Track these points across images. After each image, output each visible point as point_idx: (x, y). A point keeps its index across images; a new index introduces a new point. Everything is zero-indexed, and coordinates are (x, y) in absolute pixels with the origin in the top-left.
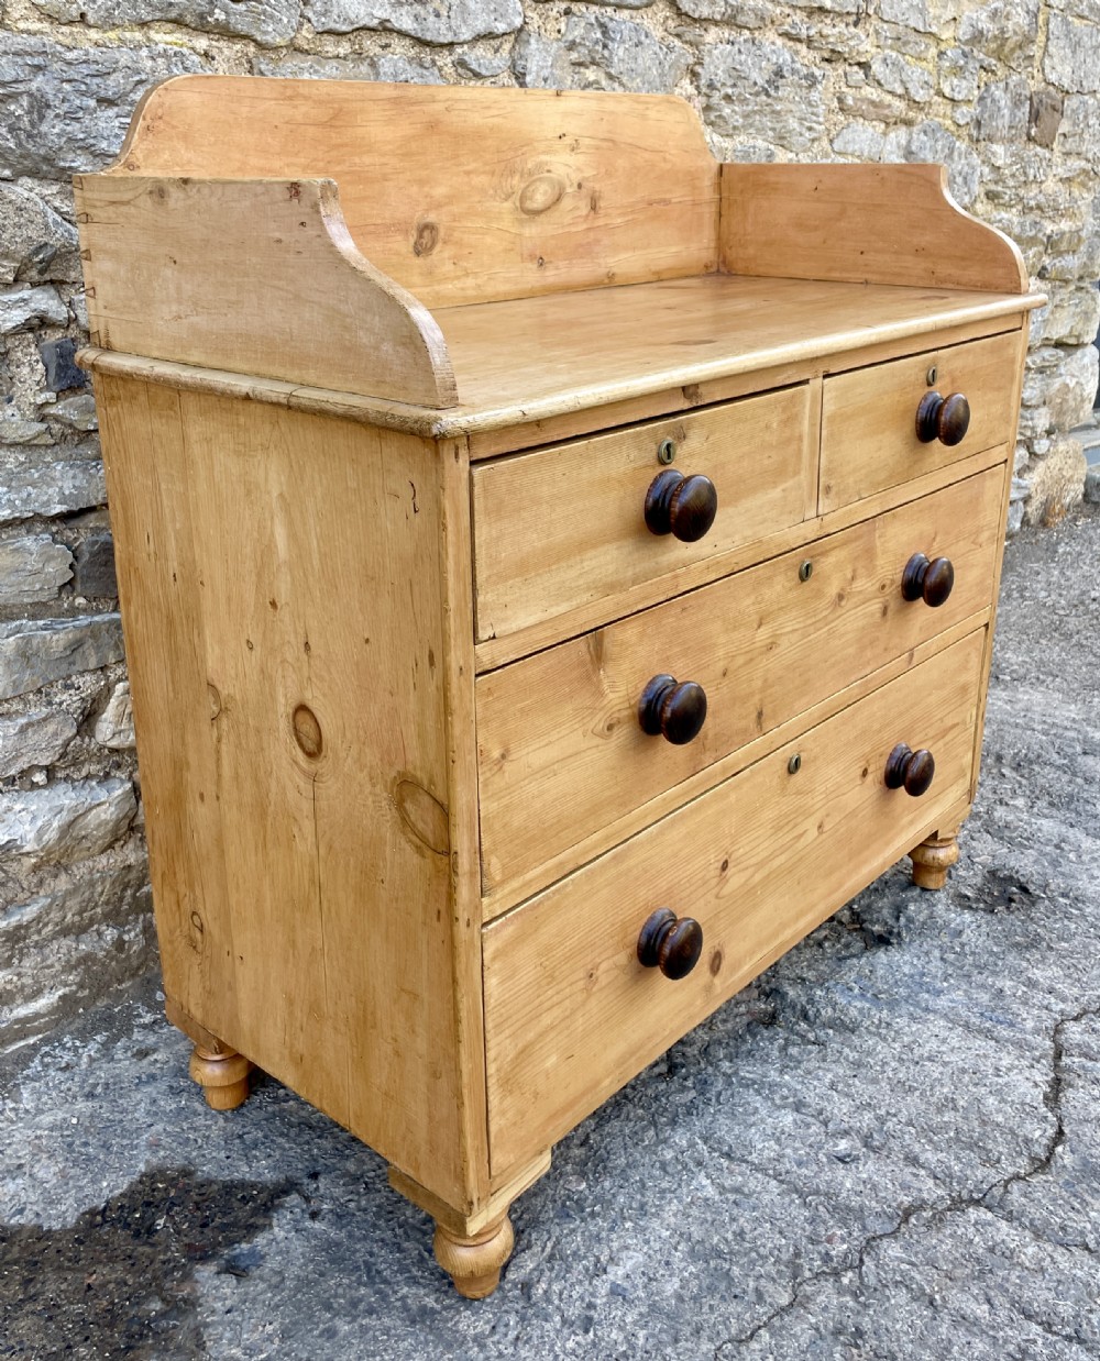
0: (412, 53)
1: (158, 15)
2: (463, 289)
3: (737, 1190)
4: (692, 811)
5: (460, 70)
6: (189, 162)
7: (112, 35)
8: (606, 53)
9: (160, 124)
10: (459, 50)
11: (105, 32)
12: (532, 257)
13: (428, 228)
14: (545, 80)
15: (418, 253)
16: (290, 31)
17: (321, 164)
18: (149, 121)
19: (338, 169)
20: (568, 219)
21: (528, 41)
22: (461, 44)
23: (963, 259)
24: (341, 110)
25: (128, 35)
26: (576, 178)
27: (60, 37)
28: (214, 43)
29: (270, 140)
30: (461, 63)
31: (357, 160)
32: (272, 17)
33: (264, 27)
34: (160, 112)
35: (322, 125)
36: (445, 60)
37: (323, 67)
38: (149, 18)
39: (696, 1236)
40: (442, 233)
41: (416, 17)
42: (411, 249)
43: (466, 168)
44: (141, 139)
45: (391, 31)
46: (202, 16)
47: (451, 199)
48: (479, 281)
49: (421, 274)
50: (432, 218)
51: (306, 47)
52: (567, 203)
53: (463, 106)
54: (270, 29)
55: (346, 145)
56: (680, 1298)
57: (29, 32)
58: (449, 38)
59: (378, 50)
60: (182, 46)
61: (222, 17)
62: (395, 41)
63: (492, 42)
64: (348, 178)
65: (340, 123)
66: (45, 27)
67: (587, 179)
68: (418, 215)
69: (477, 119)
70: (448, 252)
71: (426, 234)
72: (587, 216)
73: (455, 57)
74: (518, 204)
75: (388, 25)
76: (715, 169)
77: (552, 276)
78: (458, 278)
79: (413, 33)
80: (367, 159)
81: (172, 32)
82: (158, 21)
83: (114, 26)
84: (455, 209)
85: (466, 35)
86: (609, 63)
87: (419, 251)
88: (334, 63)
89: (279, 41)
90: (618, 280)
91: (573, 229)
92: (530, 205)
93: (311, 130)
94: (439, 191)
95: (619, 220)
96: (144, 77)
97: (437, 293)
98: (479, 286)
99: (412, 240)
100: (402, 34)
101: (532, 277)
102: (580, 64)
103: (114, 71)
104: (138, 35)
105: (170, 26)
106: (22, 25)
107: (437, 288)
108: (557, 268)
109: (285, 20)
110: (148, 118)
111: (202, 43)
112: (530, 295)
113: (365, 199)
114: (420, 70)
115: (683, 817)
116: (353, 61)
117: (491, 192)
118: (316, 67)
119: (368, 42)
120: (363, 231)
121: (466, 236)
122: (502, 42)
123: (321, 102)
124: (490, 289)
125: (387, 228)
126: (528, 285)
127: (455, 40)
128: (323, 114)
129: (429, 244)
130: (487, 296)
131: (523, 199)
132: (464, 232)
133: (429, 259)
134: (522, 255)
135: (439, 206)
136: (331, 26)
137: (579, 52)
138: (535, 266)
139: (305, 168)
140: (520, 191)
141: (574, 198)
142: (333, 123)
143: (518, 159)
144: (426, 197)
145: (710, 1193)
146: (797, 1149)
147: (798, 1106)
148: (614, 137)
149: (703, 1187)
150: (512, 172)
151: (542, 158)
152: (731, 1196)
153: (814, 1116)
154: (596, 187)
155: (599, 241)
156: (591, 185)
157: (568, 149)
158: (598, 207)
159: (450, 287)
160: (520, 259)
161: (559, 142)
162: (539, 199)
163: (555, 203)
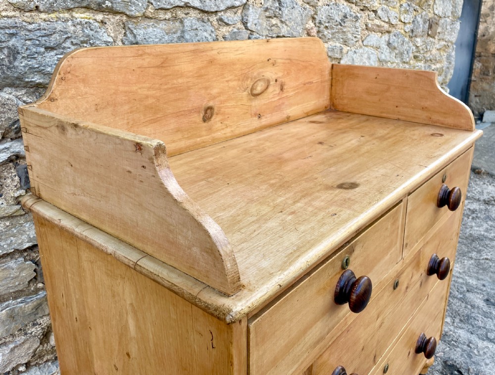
0: (199, 16)
1: (77, 5)
2: (225, 134)
5: (220, 23)
6: (86, 93)
7: (53, 15)
8: (280, 12)
9: (69, 76)
10: (219, 14)
11: (49, 14)
12: (255, 115)
13: (210, 108)
14: (256, 25)
15: (204, 121)
16: (143, 9)
17: (157, 86)
18: (62, 75)
19: (166, 87)
20: (271, 96)
21: (248, 9)
22: (221, 11)
23: (445, 113)
24: (167, 58)
25: (61, 15)
26: (274, 77)
27: (25, 18)
28: (106, 16)
29: (130, 77)
30: (221, 20)
31: (175, 81)
32: (134, 3)
33: (130, 8)
34: (69, 69)
35: (158, 67)
36: (214, 18)
37: (159, 25)
38: (72, 7)
40: (216, 111)
42: (201, 119)
43: (227, 79)
44: (58, 85)
45: (190, 7)
46: (99, 4)
47: (220, 94)
48: (233, 129)
49: (206, 130)
50: (211, 104)
51: (151, 16)
52: (271, 89)
53: (225, 51)
54: (133, 9)
55: (170, 75)
57: (8, 17)
58: (215, 9)
59: (184, 15)
60: (90, 19)
61: (109, 5)
62: (192, 11)
63: (234, 10)
64: (170, 91)
65: (167, 65)
66: (17, 13)
67: (280, 77)
68: (204, 103)
69: (232, 56)
70: (219, 118)
71: (209, 111)
72: (279, 93)
73: (218, 17)
74: (250, 92)
75: (188, 5)
76: (330, 66)
77: (264, 121)
78: (223, 129)
79: (199, 8)
80: (180, 81)
81: (84, 12)
82: (77, 8)
83: (54, 11)
84: (222, 98)
85: (223, 7)
86: (281, 16)
87: (205, 119)
88: (164, 22)
89: (138, 14)
90: (291, 119)
91: (273, 100)
92: (255, 92)
93: (152, 70)
94: (214, 91)
95: (292, 93)
96: (69, 35)
97: (213, 137)
98: (232, 131)
99: (202, 115)
100: (195, 8)
101: (256, 123)
102: (270, 17)
103: (54, 33)
104: (67, 15)
105: (83, 10)
107: (213, 135)
108: (266, 118)
109: (140, 5)
110: (62, 73)
111: (100, 17)
112: (254, 131)
113: (179, 99)
114: (202, 24)
116: (173, 21)
117: (238, 88)
118: (156, 25)
119: (179, 12)
120: (178, 115)
121: (226, 110)
122: (238, 10)
123: (157, 56)
124: (237, 132)
125: (190, 111)
126: (254, 127)
127: (218, 10)
128: (158, 62)
129: (210, 116)
130: (235, 135)
131: (252, 90)
132: (226, 108)
133: (210, 123)
134: (251, 114)
135: (214, 98)
136: (163, 6)
137: (269, 12)
138: (256, 118)
139: (149, 89)
140: (251, 86)
141: (274, 86)
142: (163, 65)
143: (250, 72)
144: (209, 94)
148: (290, 58)
150: (248, 78)
151: (260, 70)
154: (283, 80)
155: (284, 104)
156: (281, 79)
157: (271, 65)
158: (284, 89)
159: (219, 134)
160: (250, 116)
161: (268, 62)
162: (259, 89)
163: (266, 90)
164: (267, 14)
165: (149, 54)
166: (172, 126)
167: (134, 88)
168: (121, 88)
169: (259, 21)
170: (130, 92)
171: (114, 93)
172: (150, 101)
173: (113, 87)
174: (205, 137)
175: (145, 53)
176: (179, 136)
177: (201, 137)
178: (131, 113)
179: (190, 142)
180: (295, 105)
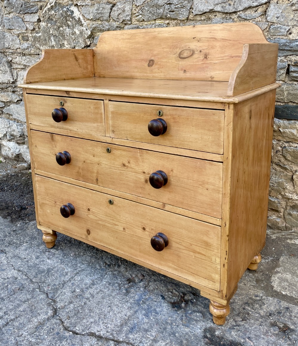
0: (224, 16)
1: (157, 17)
2: (160, 75)
3: (66, 274)
4: (78, 188)
5: (240, 19)
7: (149, 23)
10: (238, 13)
12: (182, 69)
13: (153, 61)
14: (278, 18)
15: (149, 66)
16: (186, 16)
20: (196, 60)
21: (271, 6)
22: (239, 11)
24: (133, 35)
25: (152, 22)
26: (200, 49)
27: (140, 25)
28: (170, 21)
30: (239, 17)
31: (136, 46)
32: (181, 14)
33: (180, 16)
34: (101, 38)
35: (129, 39)
36: (234, 16)
37: (197, 23)
38: (155, 18)
39: (54, 269)
40: (155, 62)
41: (222, 7)
42: (147, 65)
43: (163, 47)
45: (216, 12)
46: (166, 16)
47: (158, 54)
48: (165, 74)
49: (149, 71)
50: (153, 58)
51: (192, 19)
52: (195, 56)
53: (163, 32)
54: (181, 16)
55: (134, 43)
56: (38, 268)
57: (136, 24)
58: (234, 10)
59: (213, 17)
60: (162, 23)
61: (169, 16)
62: (218, 14)
63: (254, 9)
64: (134, 49)
66: (138, 22)
67: (204, 49)
68: (149, 58)
69: (166, 35)
70: (156, 66)
71: (151, 62)
73: (237, 15)
74: (178, 56)
75: (213, 10)
77: (188, 75)
78: (159, 73)
79: (221, 11)
80: (138, 45)
81: (160, 20)
82: (157, 19)
83: (149, 21)
84: (159, 56)
85: (241, 8)
88: (200, 22)
89: (183, 19)
90: (214, 79)
92: (182, 56)
93: (126, 40)
94: (155, 52)
95: (217, 62)
97: (153, 76)
99: (147, 63)
100: (219, 12)
101: (182, 75)
102: (297, 10)
104: (154, 22)
105: (160, 19)
106: (134, 23)
107: (153, 74)
108: (190, 73)
109: (185, 14)
111: (167, 22)
114: (226, 20)
115: (76, 188)
116: (206, 20)
117: (170, 53)
118: (195, 23)
119: (210, 15)
120: (137, 60)
121: (162, 63)
122: (258, 9)
123: (129, 34)
124: (168, 77)
125: (142, 60)
126: (181, 77)
127: (236, 11)
129: (152, 65)
131: (180, 54)
132: (161, 62)
133: (152, 68)
135: (155, 56)
136: (197, 13)
137: (295, 6)
138: (183, 72)
140: (179, 53)
141: (198, 54)
142: (131, 38)
143: (179, 45)
144: (152, 53)
145: (66, 270)
146: (77, 283)
147: (93, 284)
148: (215, 37)
149: (68, 270)
150: (177, 48)
151: (187, 44)
152: (64, 274)
153: (89, 286)
154: (207, 52)
155: (207, 67)
156: (205, 51)
157: (197, 41)
158: (207, 57)
159: (156, 75)
160: (178, 70)
161: (193, 39)
162: (185, 55)
163: (191, 56)
164: (294, 8)
165: (126, 34)
169: (283, 14)
171: (113, 48)
172: (125, 52)
176: (136, 70)
177: (147, 73)
178: (118, 56)
179: (141, 74)
180: (220, 70)
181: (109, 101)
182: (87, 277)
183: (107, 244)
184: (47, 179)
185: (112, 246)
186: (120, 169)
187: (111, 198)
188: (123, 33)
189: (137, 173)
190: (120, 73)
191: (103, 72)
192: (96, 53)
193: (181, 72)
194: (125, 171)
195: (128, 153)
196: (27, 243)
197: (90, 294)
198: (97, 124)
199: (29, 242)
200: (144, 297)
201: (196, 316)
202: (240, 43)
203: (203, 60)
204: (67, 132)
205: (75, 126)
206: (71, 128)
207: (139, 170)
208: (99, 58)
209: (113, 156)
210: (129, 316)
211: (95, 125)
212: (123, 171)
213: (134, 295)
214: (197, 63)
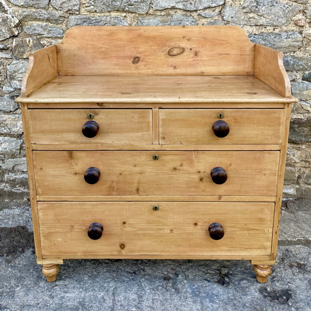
0: (184, 13)
1: (113, 10)
2: (147, 72)
3: (104, 300)
4: (109, 204)
5: (200, 16)
6: (75, 43)
7: (102, 14)
8: (257, 9)
9: (69, 36)
10: (199, 12)
11: (101, 14)
12: (171, 66)
13: (138, 58)
14: (232, 18)
15: (134, 63)
16: (146, 11)
17: (107, 43)
19: (112, 44)
20: (186, 58)
21: (226, 8)
22: (200, 10)
24: (113, 32)
25: (106, 14)
26: (190, 47)
27: (91, 15)
28: (127, 14)
29: (94, 38)
30: (199, 15)
31: (117, 43)
32: (141, 8)
34: (69, 33)
35: (108, 35)
36: (195, 14)
37: (157, 18)
38: (110, 10)
39: (85, 301)
40: (141, 59)
41: (184, 5)
42: (131, 62)
43: (150, 45)
44: (65, 39)
45: (177, 9)
46: (123, 9)
47: (144, 52)
48: (153, 71)
49: (134, 68)
50: (138, 55)
51: (152, 14)
52: (185, 54)
53: (149, 31)
54: (140, 11)
55: (114, 40)
56: (67, 307)
57: (85, 15)
58: (195, 9)
59: (174, 13)
60: (118, 15)
61: (128, 9)
62: (178, 11)
63: (212, 9)
64: (114, 46)
65: (112, 35)
66: (88, 13)
67: (194, 48)
68: (134, 55)
69: (154, 33)
70: (143, 63)
71: (136, 59)
73: (197, 13)
74: (167, 53)
75: (175, 7)
76: (253, 46)
77: (178, 71)
78: (146, 69)
79: (182, 9)
80: (120, 42)
81: (116, 13)
83: (103, 13)
84: (146, 54)
85: (201, 8)
86: (258, 11)
87: (134, 62)
88: (160, 17)
89: (143, 13)
90: (205, 74)
92: (171, 53)
93: (105, 36)
94: (141, 50)
95: (207, 59)
96: (107, 22)
97: (139, 72)
98: (153, 72)
99: (132, 60)
100: (180, 9)
101: (171, 71)
102: (247, 13)
103: (101, 21)
104: (108, 14)
106: (83, 14)
107: (139, 71)
108: (181, 69)
109: (145, 8)
111: (124, 14)
113: (119, 51)
114: (186, 17)
115: (105, 204)
116: (166, 16)
117: (158, 50)
118: (155, 18)
119: (171, 11)
120: (118, 57)
121: (149, 60)
122: (215, 9)
123: (108, 31)
124: (156, 73)
125: (125, 57)
126: (170, 73)
127: (197, 9)
128: (108, 33)
129: (137, 62)
130: (155, 74)
131: (169, 52)
132: (149, 59)
133: (137, 65)
134: (168, 65)
135: (141, 53)
136: (158, 9)
137: (246, 9)
138: (172, 68)
139: (103, 44)
140: (168, 50)
141: (188, 52)
142: (111, 35)
143: (168, 43)
144: (137, 51)
145: (100, 296)
146: (125, 303)
147: (140, 297)
148: (205, 37)
149: (100, 294)
150: (166, 46)
151: (177, 42)
152: (102, 300)
153: (139, 301)
154: (198, 50)
155: (198, 64)
156: (196, 49)
157: (187, 40)
158: (198, 55)
159: (143, 71)
160: (167, 66)
161: (183, 38)
162: (175, 52)
163: (180, 53)
164: (245, 10)
165: (104, 30)
166: (114, 62)
167: (95, 43)
168: (90, 42)
169: (236, 15)
170: (94, 45)
171: (86, 44)
172: (103, 49)
173: (86, 42)
174: (133, 71)
175: (102, 29)
176: (118, 67)
177: (131, 70)
178: (93, 53)
179: (124, 72)
180: (209, 66)
181: (159, 109)
182: (127, 293)
183: (147, 251)
184: (59, 203)
185: (155, 251)
186: (170, 173)
187: (155, 204)
188: (99, 29)
189: (190, 174)
190: (96, 71)
191: (70, 70)
192: (60, 49)
193: (171, 68)
194: (175, 174)
195: (181, 156)
196: (18, 286)
197: (148, 307)
198: (142, 133)
199: (20, 285)
200: (194, 287)
201: (244, 284)
202: (228, 43)
203: (193, 57)
204: (98, 146)
205: (109, 139)
206: (103, 141)
207: (194, 171)
208: (65, 54)
209: (161, 162)
210: (201, 308)
211: (140, 134)
212: (173, 174)
213: (185, 289)
214: (187, 60)
